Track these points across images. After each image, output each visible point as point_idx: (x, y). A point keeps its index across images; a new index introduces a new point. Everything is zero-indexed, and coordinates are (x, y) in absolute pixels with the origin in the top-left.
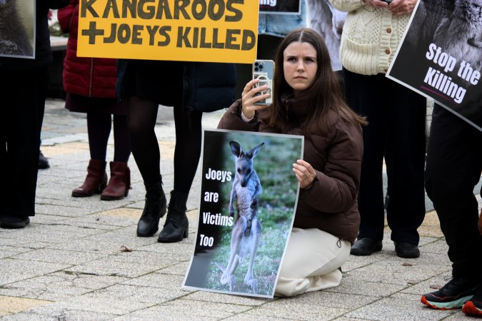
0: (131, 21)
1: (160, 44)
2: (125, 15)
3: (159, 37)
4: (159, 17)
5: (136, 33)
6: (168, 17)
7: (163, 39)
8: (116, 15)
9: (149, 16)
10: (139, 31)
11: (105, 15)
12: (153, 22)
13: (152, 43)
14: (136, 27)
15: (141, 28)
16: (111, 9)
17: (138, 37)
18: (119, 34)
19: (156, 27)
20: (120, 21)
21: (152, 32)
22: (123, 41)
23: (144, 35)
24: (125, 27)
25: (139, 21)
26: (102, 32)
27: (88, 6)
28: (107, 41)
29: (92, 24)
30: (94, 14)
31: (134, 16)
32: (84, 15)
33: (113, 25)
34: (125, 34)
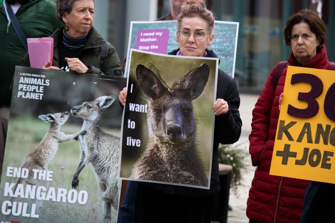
0: (322, 147)
2: (317, 141)
5: (326, 159)
8: (310, 141)
10: (329, 157)
11: (300, 140)
14: (326, 153)
15: (331, 154)
16: (306, 134)
17: (328, 162)
18: (311, 158)
20: (312, 147)
22: (313, 164)
24: (316, 152)
25: (330, 147)
26: (294, 155)
27: (285, 130)
28: (298, 163)
29: (287, 147)
30: (290, 138)
31: (326, 143)
32: (280, 138)
33: (306, 150)
34: (315, 158)
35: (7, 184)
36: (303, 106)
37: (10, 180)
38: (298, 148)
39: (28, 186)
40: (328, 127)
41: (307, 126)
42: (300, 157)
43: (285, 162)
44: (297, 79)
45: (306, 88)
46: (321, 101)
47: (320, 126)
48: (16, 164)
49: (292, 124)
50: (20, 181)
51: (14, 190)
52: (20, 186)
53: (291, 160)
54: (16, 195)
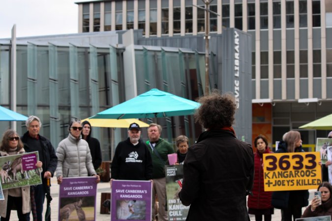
0: (281, 179)
1: (291, 185)
2: (279, 177)
3: (290, 183)
4: (290, 177)
5: (283, 183)
6: (293, 177)
7: (292, 184)
8: (276, 177)
9: (287, 177)
11: (273, 178)
12: (288, 179)
13: (288, 185)
14: (283, 181)
15: (284, 181)
16: (274, 176)
18: (278, 183)
19: (289, 180)
20: (277, 179)
21: (288, 182)
22: (279, 185)
23: (286, 183)
24: (279, 181)
25: (284, 179)
26: (272, 183)
27: (267, 175)
28: (274, 185)
29: (269, 181)
30: (269, 178)
31: (282, 177)
32: (266, 178)
33: (276, 181)
34: (279, 183)
35: (170, 206)
36: (271, 166)
37: (170, 204)
38: (273, 181)
39: (177, 206)
40: (282, 172)
41: (274, 173)
42: (274, 183)
43: (269, 186)
44: (267, 158)
45: (271, 161)
46: (277, 164)
47: (279, 172)
48: (171, 199)
49: (269, 173)
50: (173, 204)
51: (172, 207)
52: (174, 206)
53: (271, 185)
54: (173, 209)
